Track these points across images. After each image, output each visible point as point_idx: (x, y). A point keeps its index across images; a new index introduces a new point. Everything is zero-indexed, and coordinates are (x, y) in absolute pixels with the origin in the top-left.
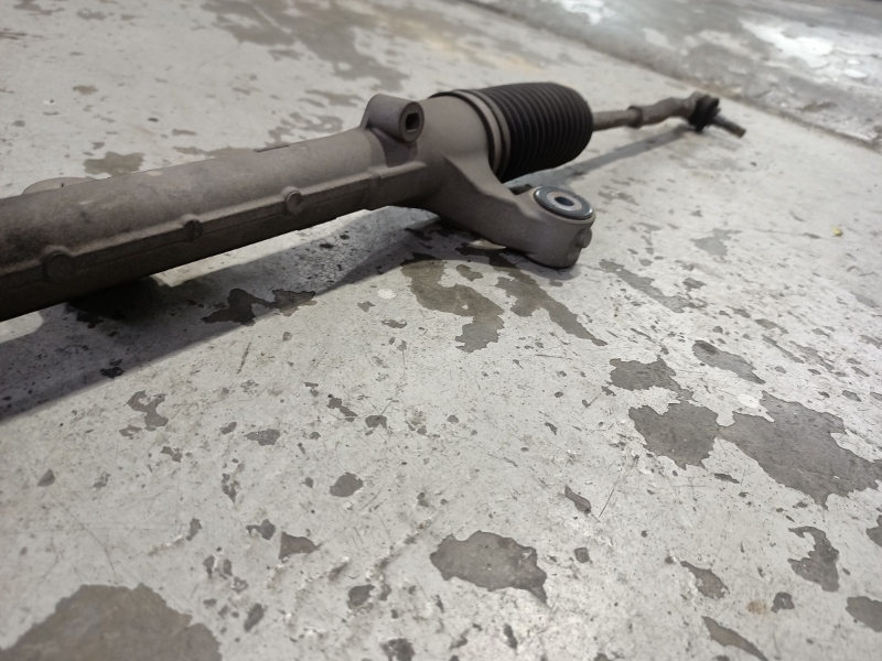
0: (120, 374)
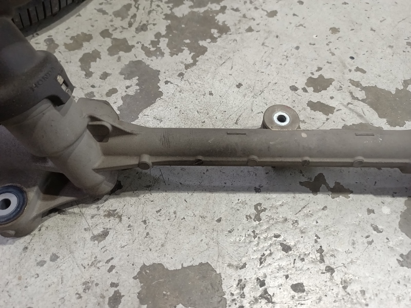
0: (259, 192)
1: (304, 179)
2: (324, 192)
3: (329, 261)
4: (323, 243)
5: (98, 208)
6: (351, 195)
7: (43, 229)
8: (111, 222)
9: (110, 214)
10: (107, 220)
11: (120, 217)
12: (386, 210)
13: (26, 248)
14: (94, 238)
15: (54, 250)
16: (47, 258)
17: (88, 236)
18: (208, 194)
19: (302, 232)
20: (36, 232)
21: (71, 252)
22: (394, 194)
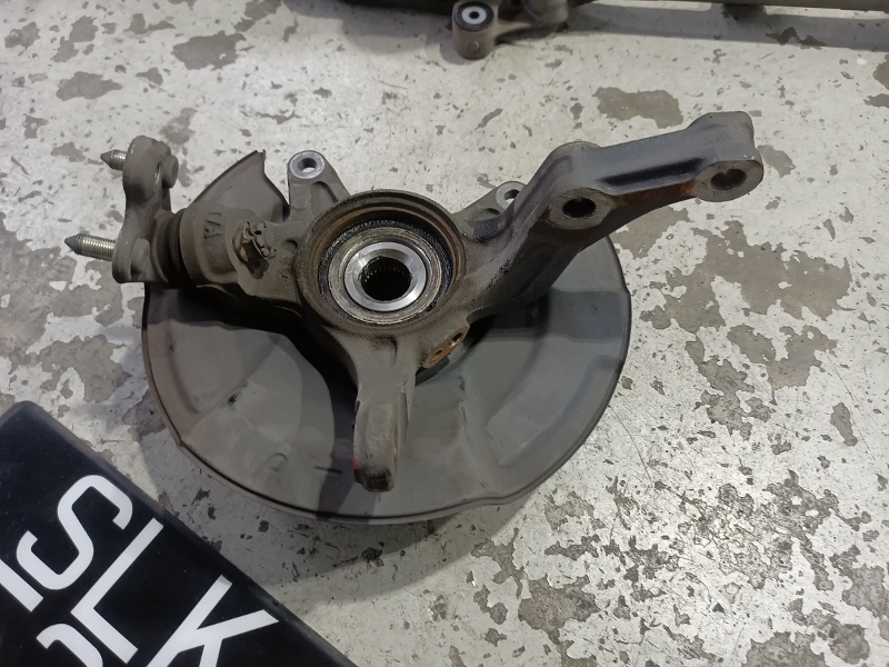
1: (770, 32)
2: (792, 43)
3: (789, 97)
4: (786, 83)
5: (547, 43)
6: (824, 48)
7: (496, 56)
8: (562, 55)
9: (559, 48)
10: (558, 53)
11: (571, 52)
12: (861, 61)
13: (483, 69)
14: (548, 65)
15: (511, 72)
16: (506, 77)
17: (542, 63)
18: (662, 39)
19: (764, 74)
20: (489, 57)
21: (528, 74)
22: (875, 49)
